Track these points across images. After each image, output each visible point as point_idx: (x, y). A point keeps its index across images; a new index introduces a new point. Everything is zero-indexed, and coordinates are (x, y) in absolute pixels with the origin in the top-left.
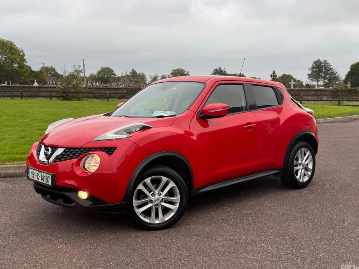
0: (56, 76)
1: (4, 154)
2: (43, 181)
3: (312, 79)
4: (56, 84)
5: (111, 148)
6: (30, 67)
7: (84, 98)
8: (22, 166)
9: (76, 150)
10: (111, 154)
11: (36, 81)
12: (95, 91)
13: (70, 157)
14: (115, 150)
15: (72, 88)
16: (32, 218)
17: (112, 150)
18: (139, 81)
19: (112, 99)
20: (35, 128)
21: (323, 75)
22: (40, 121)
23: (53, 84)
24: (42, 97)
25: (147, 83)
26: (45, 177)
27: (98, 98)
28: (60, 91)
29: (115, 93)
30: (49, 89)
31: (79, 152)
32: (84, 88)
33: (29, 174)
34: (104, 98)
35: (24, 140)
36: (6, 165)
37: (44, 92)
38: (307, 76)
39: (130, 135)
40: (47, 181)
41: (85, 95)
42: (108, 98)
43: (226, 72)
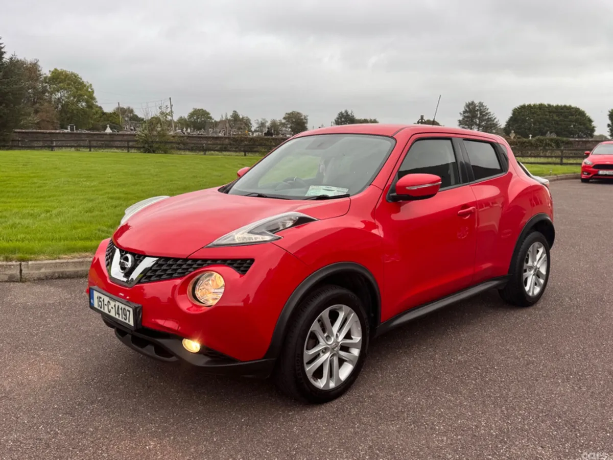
0: (134, 120)
1: (60, 240)
2: (119, 317)
3: (463, 126)
4: (135, 130)
5: (244, 260)
6: (101, 108)
7: (173, 151)
8: (86, 262)
9: (179, 262)
10: (244, 272)
11: (108, 126)
12: (188, 140)
13: (168, 274)
14: (251, 264)
15: (157, 136)
16: (100, 370)
17: (245, 265)
18: (242, 127)
19: (210, 152)
20: (107, 195)
21: (478, 121)
22: (113, 184)
23: (132, 130)
24: (117, 147)
25: (253, 129)
26: (121, 309)
27: (192, 150)
28: (141, 141)
29: (214, 144)
30: (125, 138)
31: (184, 266)
32: (173, 137)
33: (93, 299)
34: (200, 150)
35: (90, 214)
36: (62, 259)
37: (119, 141)
38: (458, 123)
39: (277, 236)
40: (125, 317)
41: (175, 145)
42: (205, 150)
43: (353, 116)
